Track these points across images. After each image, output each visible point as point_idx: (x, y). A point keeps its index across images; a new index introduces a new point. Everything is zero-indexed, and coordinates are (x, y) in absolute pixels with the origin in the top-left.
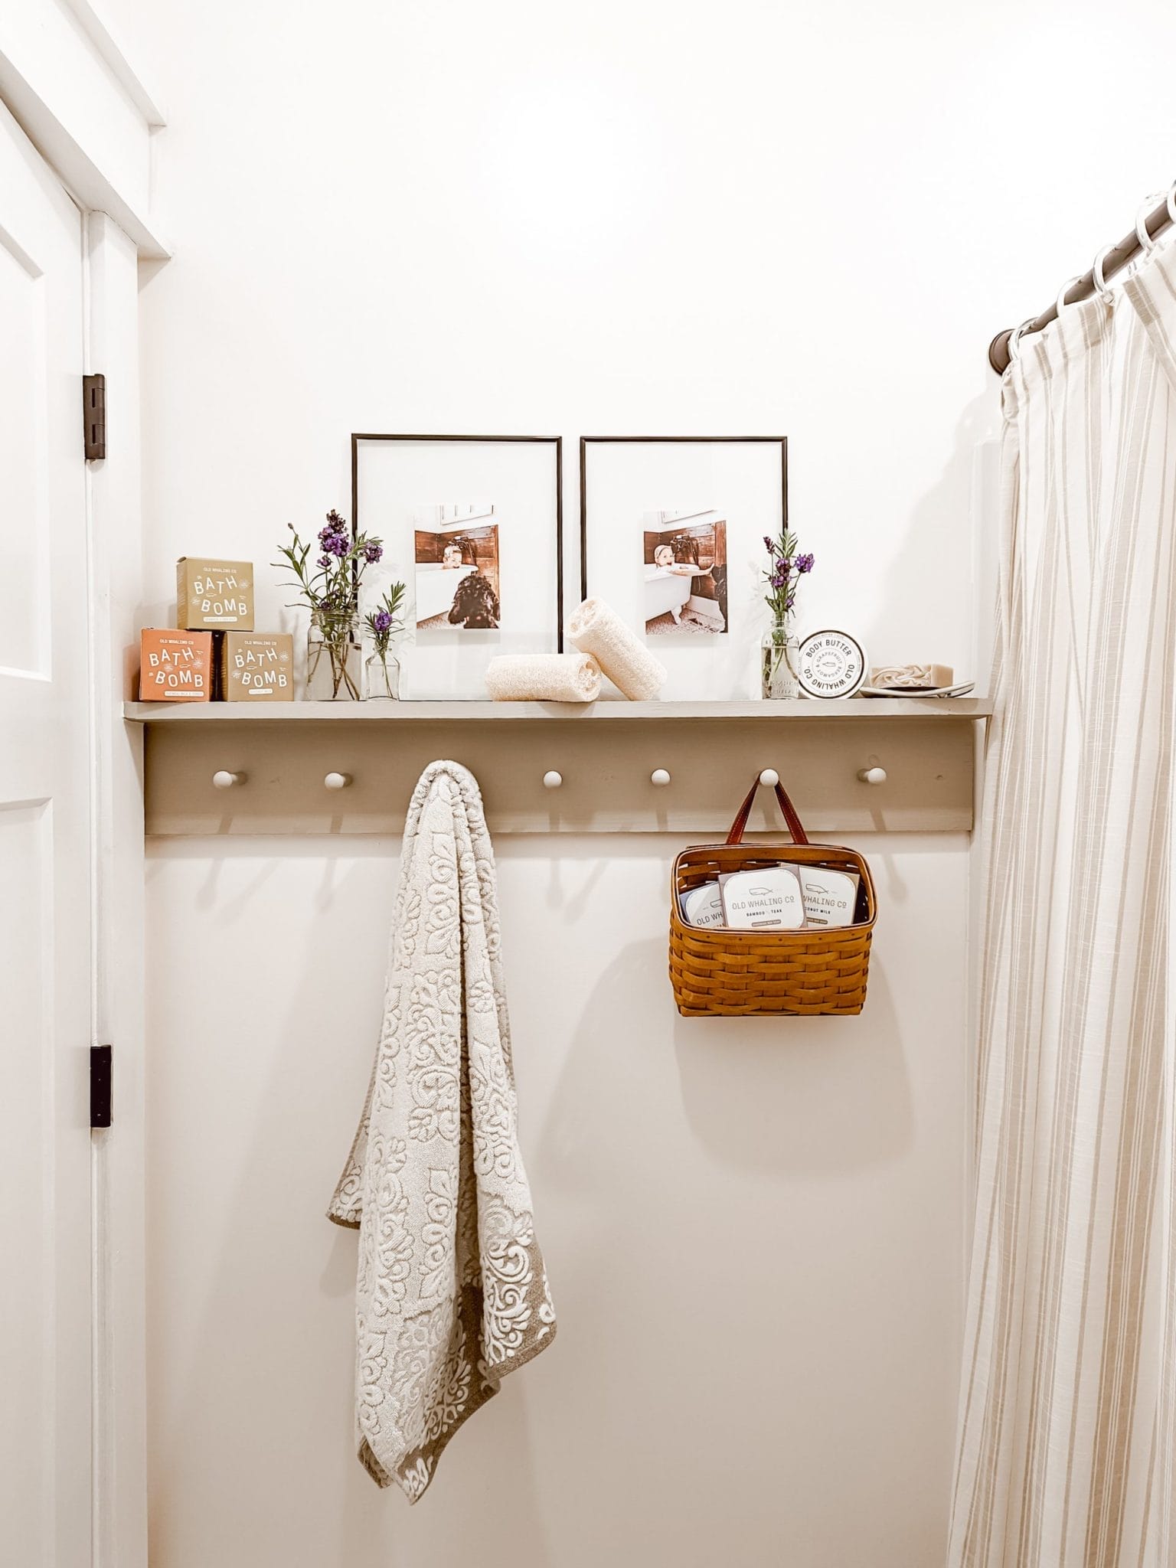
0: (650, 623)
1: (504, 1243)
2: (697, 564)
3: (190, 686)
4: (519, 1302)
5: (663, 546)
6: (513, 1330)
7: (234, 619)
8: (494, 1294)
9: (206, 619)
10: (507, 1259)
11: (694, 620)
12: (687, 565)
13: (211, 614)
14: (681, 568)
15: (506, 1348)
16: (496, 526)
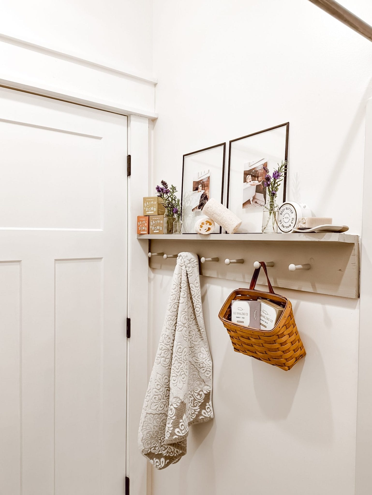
0: (244, 204)
1: (199, 390)
2: (258, 180)
3: (144, 230)
4: (197, 406)
5: (249, 175)
6: (194, 413)
7: (153, 212)
8: (191, 402)
9: (147, 213)
10: (199, 394)
11: (256, 202)
12: (255, 181)
13: (148, 211)
14: (253, 183)
15: (191, 418)
16: (209, 176)
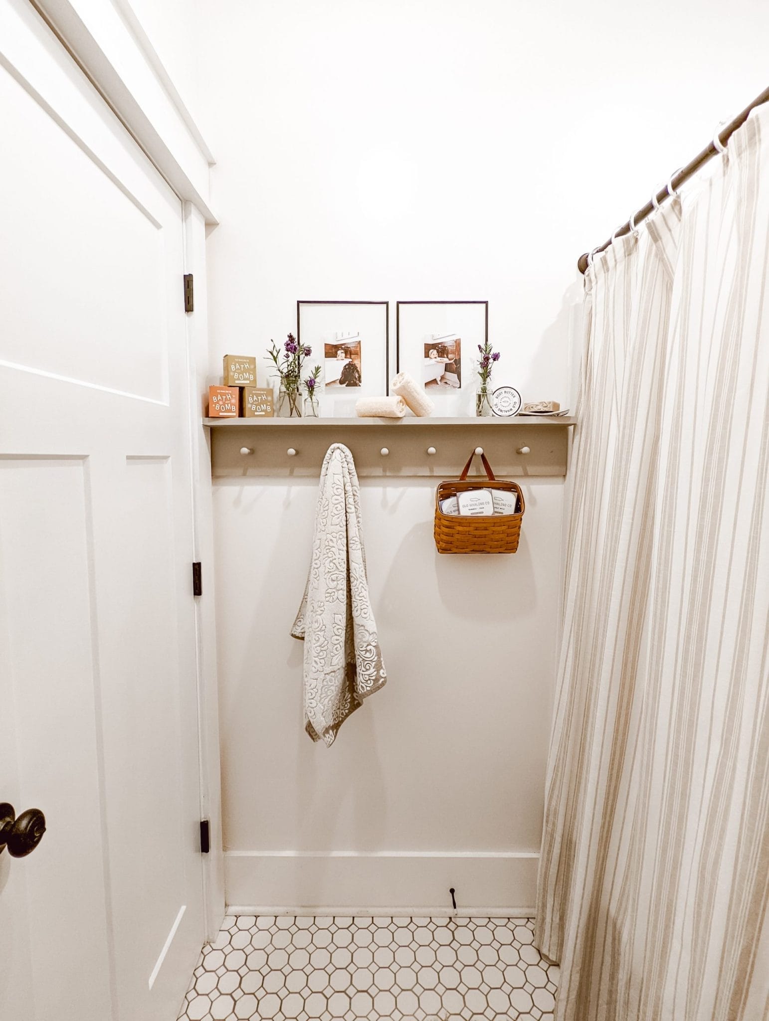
0: (426, 384)
1: (365, 645)
2: (448, 358)
3: (230, 411)
4: (371, 668)
5: (433, 350)
6: (369, 679)
7: (248, 382)
8: (361, 665)
10: (367, 651)
11: (446, 383)
12: (444, 359)
13: (238, 379)
14: (440, 360)
15: (367, 686)
16: (360, 341)
